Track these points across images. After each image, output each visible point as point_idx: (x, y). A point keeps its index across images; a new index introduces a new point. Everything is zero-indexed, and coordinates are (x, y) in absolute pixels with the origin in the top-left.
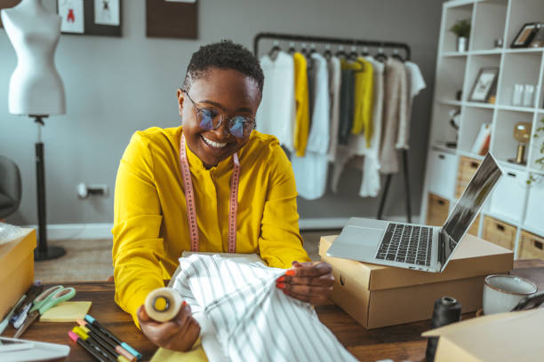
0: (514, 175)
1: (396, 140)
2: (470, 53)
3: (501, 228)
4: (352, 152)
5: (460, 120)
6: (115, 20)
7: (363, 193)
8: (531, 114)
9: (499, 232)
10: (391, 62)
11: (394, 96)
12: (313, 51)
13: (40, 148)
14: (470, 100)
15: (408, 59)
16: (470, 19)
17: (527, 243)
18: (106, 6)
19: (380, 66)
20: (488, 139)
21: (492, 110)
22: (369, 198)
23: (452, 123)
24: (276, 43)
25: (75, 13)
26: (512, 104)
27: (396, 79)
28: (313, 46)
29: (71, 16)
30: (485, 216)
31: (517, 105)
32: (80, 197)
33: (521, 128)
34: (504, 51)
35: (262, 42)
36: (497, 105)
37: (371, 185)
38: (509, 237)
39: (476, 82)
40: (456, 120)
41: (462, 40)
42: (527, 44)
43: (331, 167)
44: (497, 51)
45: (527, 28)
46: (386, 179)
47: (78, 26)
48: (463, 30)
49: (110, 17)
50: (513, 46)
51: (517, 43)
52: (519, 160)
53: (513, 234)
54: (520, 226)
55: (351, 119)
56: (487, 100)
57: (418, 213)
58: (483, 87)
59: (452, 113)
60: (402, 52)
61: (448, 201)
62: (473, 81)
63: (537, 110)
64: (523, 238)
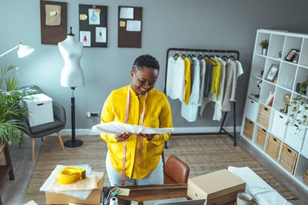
0: (282, 118)
1: (230, 97)
2: (267, 57)
3: (275, 140)
4: (210, 100)
5: (261, 85)
6: (104, 41)
7: (214, 119)
8: (291, 93)
9: (274, 141)
10: (229, 61)
11: (230, 77)
12: (194, 56)
13: (73, 100)
14: (266, 79)
15: (238, 60)
16: (269, 40)
17: (285, 149)
18: (101, 34)
19: (225, 63)
20: (273, 98)
21: (275, 86)
22: (217, 121)
23: (258, 86)
24: (177, 52)
25: (87, 38)
26: (284, 86)
27: (232, 69)
28: (194, 53)
29: (85, 39)
30: (269, 133)
31: (286, 87)
32: (87, 117)
33: (287, 97)
34: (281, 60)
35: (171, 52)
36: (277, 84)
37: (218, 116)
38: (278, 145)
39: (270, 70)
40: (260, 85)
41: (264, 50)
42: (291, 60)
43: (199, 108)
44: (279, 60)
45: (293, 51)
46: (225, 114)
47: (88, 43)
48: (265, 45)
49: (102, 39)
50: (286, 59)
51: (287, 58)
52: (285, 111)
53: (280, 144)
54: (283, 141)
55: (210, 86)
56: (273, 81)
57: (240, 125)
58: (272, 74)
59: (258, 82)
60: (235, 55)
61: (254, 123)
62: (268, 70)
63: (293, 92)
64: (283, 146)
